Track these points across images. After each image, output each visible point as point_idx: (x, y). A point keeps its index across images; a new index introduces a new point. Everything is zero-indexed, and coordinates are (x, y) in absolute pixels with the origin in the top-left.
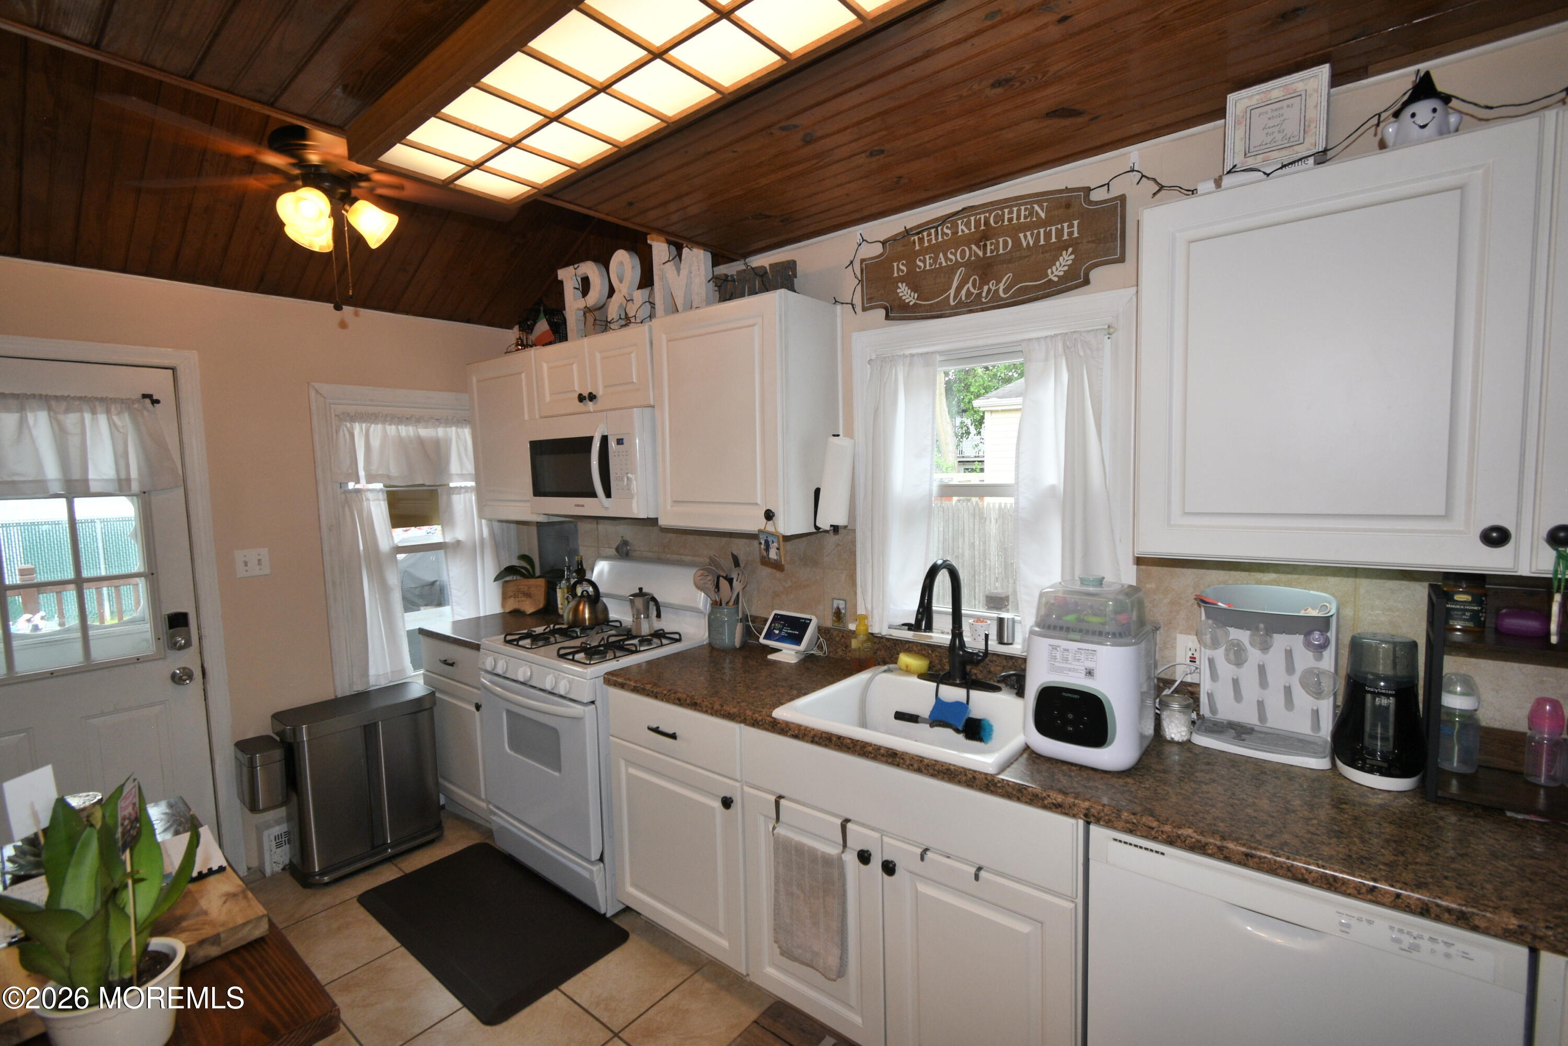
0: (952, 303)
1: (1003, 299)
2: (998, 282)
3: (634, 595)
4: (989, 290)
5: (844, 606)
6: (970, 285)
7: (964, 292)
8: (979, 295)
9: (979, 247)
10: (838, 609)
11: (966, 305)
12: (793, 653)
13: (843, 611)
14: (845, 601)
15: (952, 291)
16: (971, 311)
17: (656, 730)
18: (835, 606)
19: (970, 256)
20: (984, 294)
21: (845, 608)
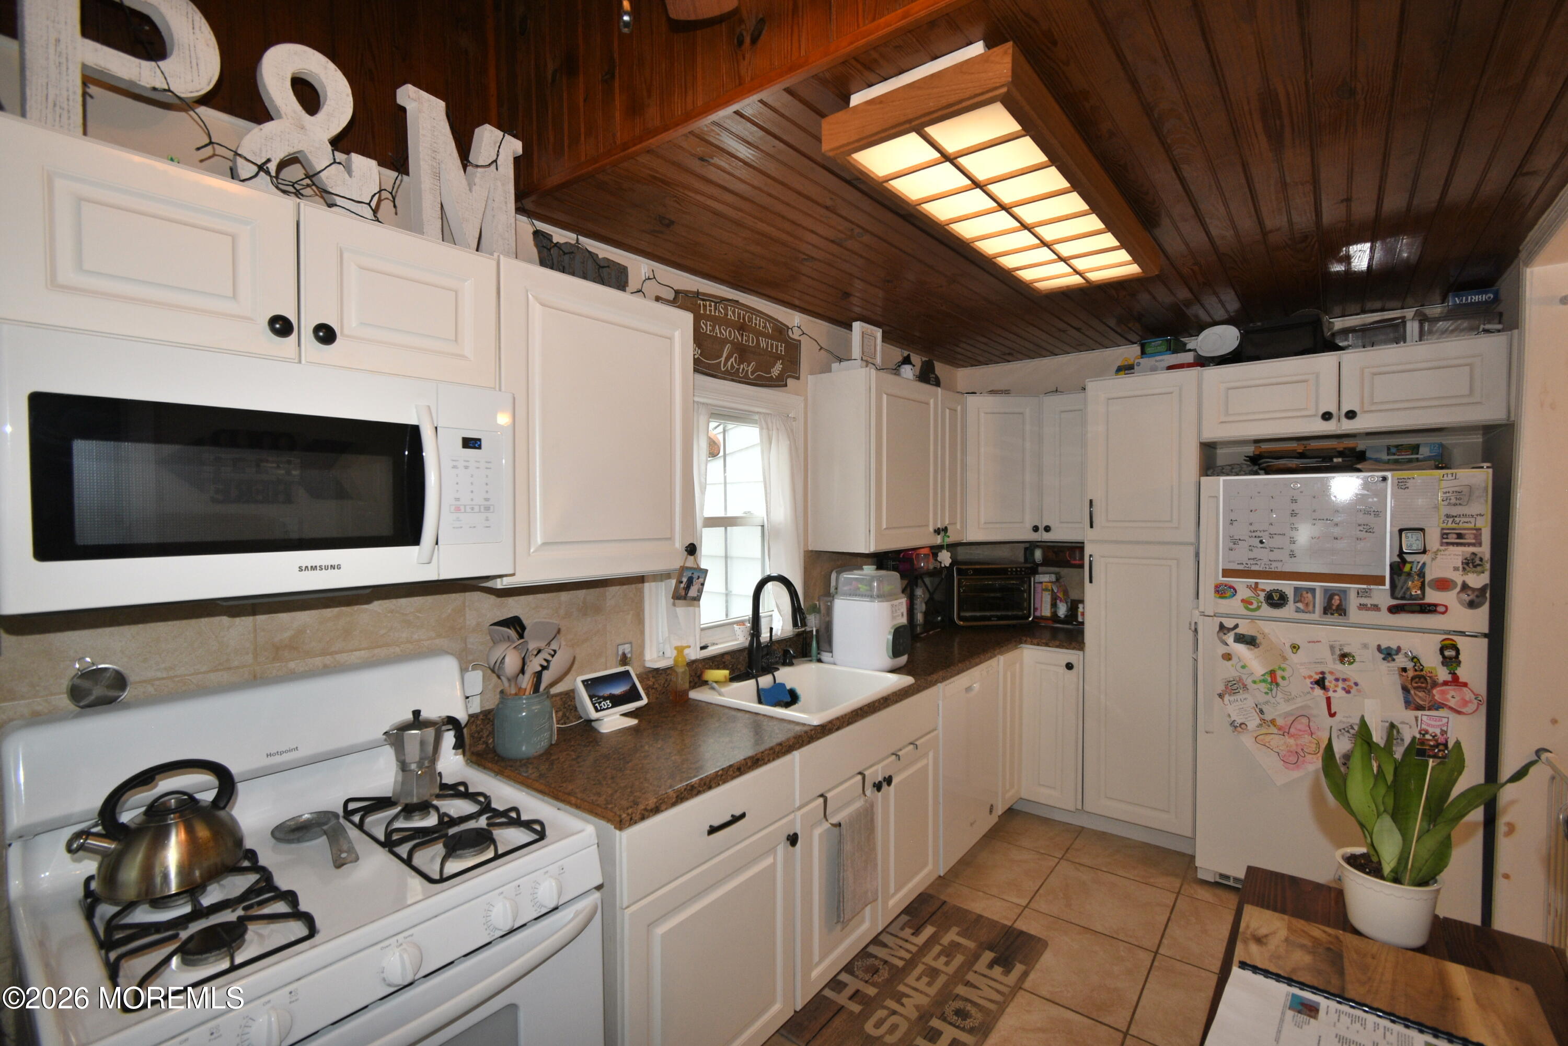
0: (723, 369)
1: (750, 379)
2: (748, 366)
3: (404, 728)
4: (743, 369)
5: (629, 650)
6: (733, 359)
7: (729, 363)
8: (738, 369)
9: (739, 333)
10: (624, 655)
11: (730, 374)
12: (618, 716)
13: (629, 655)
14: (631, 643)
15: (723, 359)
16: (733, 380)
17: (713, 830)
18: (620, 653)
19: (734, 338)
20: (741, 370)
21: (631, 652)
